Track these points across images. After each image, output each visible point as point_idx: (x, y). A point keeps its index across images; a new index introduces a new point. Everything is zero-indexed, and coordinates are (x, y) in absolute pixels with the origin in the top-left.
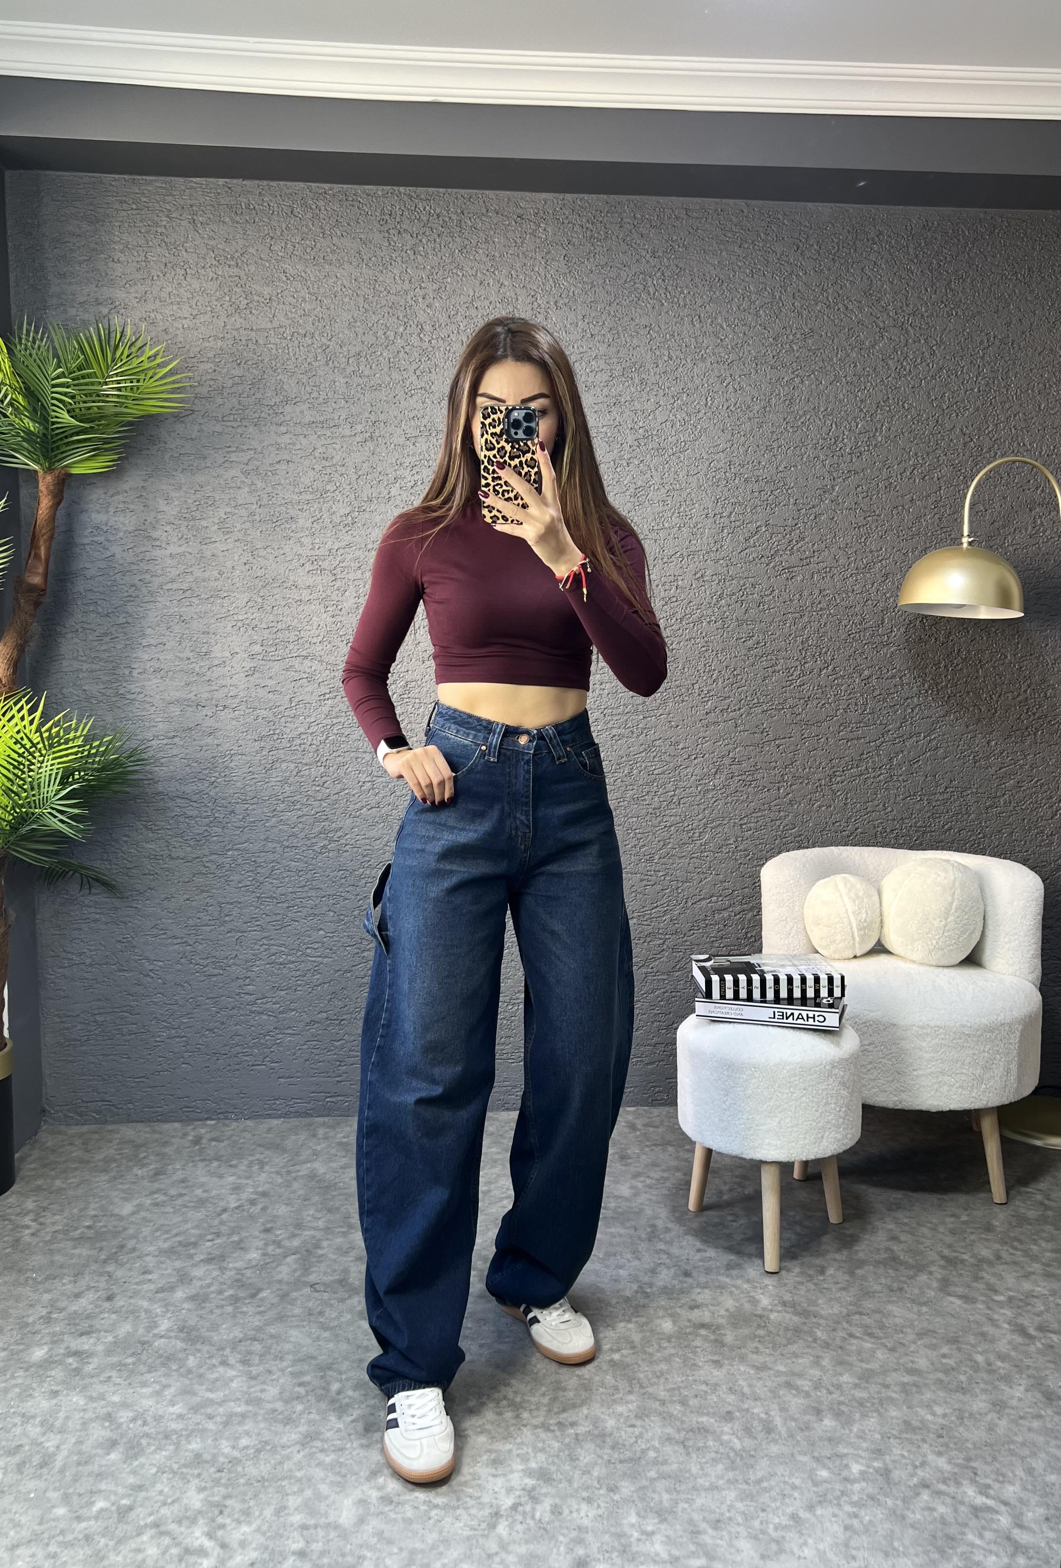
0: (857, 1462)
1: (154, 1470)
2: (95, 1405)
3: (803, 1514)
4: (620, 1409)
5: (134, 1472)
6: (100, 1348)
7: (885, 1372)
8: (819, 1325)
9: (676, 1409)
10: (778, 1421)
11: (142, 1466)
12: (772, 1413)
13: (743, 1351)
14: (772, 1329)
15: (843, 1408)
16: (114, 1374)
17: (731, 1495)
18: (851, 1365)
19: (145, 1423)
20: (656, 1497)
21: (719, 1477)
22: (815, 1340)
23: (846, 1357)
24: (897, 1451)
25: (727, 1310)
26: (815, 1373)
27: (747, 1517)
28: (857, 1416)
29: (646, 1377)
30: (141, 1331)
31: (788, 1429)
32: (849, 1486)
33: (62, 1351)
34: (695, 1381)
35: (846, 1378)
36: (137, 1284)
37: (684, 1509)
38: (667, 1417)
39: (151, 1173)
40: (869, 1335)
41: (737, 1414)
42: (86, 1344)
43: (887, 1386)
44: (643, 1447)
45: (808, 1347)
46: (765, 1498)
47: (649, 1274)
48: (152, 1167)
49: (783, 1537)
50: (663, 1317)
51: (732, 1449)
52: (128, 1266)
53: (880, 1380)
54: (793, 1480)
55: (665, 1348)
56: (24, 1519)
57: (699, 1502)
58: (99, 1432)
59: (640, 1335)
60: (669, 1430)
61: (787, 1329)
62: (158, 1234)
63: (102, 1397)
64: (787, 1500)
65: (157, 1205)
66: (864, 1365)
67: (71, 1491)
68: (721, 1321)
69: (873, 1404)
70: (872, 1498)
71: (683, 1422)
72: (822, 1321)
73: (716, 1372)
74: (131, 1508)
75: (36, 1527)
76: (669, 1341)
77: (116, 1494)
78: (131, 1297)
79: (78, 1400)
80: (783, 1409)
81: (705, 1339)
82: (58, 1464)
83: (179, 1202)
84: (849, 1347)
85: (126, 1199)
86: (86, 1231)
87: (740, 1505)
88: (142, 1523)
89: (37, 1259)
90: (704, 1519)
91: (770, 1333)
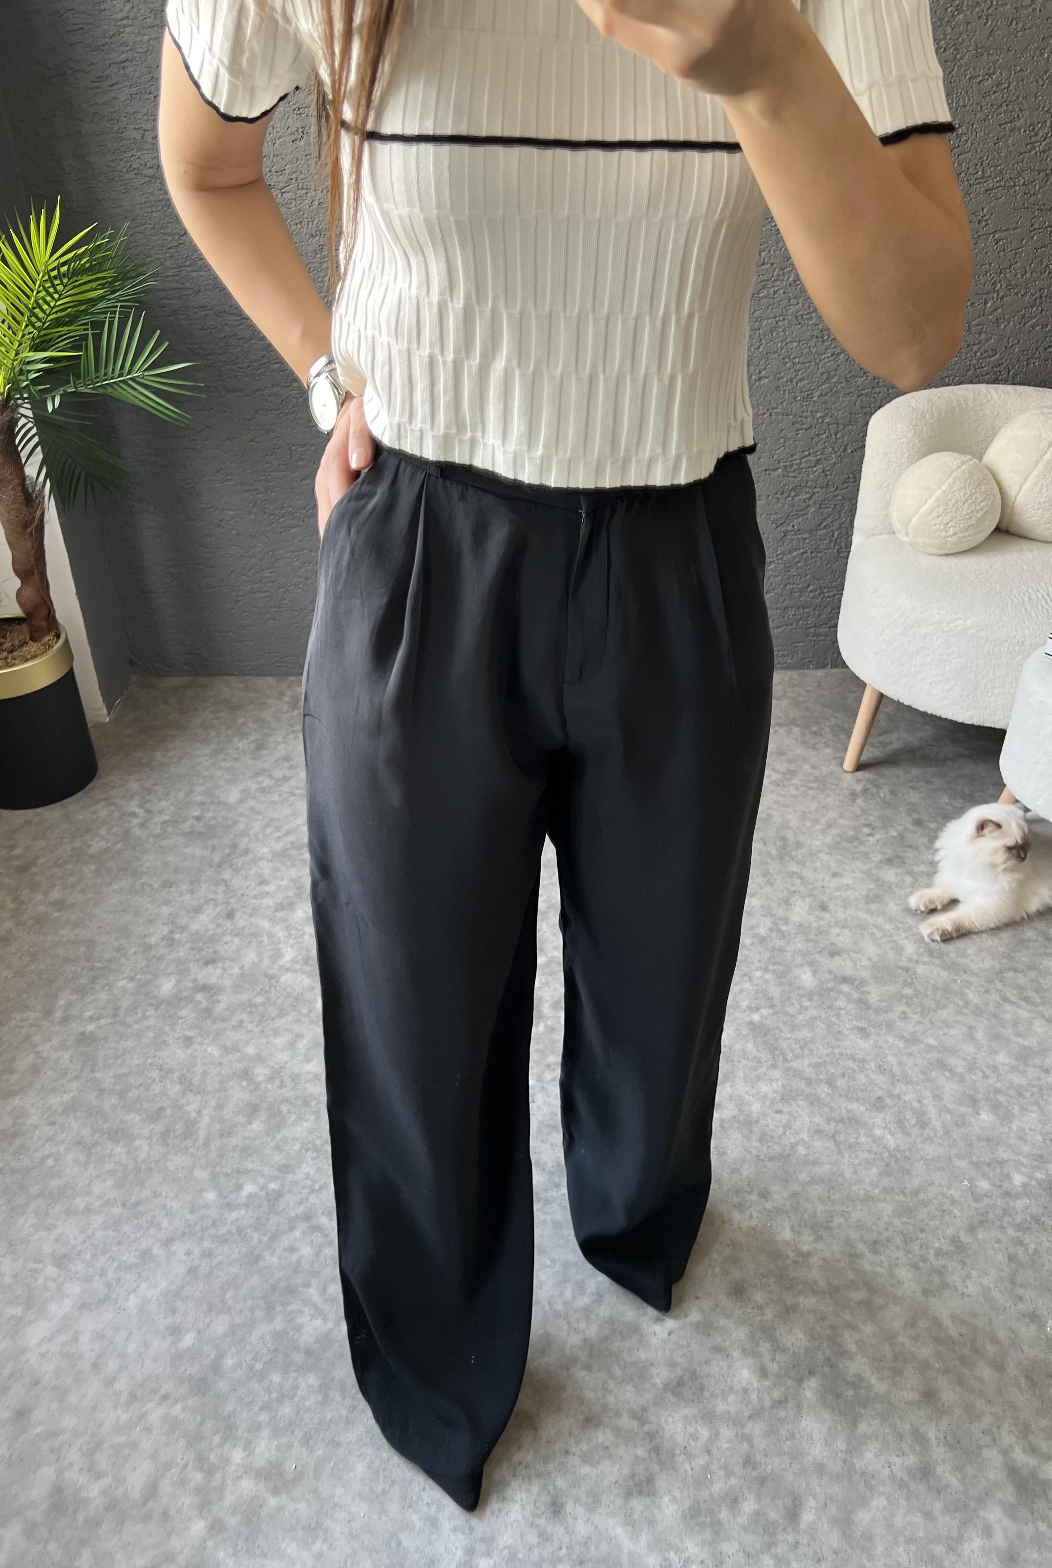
0: (1019, 1172)
1: (297, 1147)
2: (230, 1057)
3: (965, 1238)
4: (765, 1088)
5: (278, 1148)
6: (228, 982)
8: (970, 983)
9: (823, 1091)
10: (931, 1112)
11: (285, 1140)
12: (926, 1101)
13: (890, 1016)
14: (919, 987)
15: (1001, 1098)
16: (245, 1017)
17: (887, 1209)
18: (1007, 1040)
19: (282, 1085)
20: (809, 1206)
21: (874, 1185)
22: (967, 1004)
23: (1000, 1029)
25: (869, 959)
26: (969, 1048)
27: (907, 1240)
28: (1016, 1110)
29: (790, 1045)
30: (266, 961)
31: (944, 1124)
32: (1012, 1204)
33: (190, 985)
34: (841, 1054)
35: (1002, 1058)
36: (256, 897)
37: (840, 1225)
38: (814, 1101)
39: (253, 746)
40: (1026, 999)
41: (888, 1101)
42: (210, 975)
44: (793, 1140)
45: (960, 1013)
47: (784, 907)
48: (252, 738)
49: (945, 1267)
50: (802, 965)
51: (885, 1147)
52: (243, 872)
53: (1038, 1062)
54: (952, 1192)
55: (806, 1009)
56: (174, 1205)
57: (855, 1215)
58: (238, 1094)
59: (779, 989)
60: (818, 1119)
61: (935, 988)
62: (268, 831)
63: (235, 1048)
64: (947, 1218)
65: (263, 790)
66: (1020, 1041)
67: (218, 1169)
68: (865, 974)
69: (1032, 1094)
70: (1036, 1219)
71: (832, 1109)
72: (973, 979)
73: (862, 1044)
74: (279, 1195)
75: (189, 1217)
76: (811, 1000)
77: (262, 1175)
78: (251, 915)
79: (213, 1050)
80: (937, 1097)
81: (848, 996)
82: (202, 1134)
83: (285, 788)
84: (1002, 1016)
85: (232, 782)
86: (195, 823)
87: (897, 1222)
88: (293, 1214)
89: (150, 860)
90: (862, 1238)
91: (917, 993)
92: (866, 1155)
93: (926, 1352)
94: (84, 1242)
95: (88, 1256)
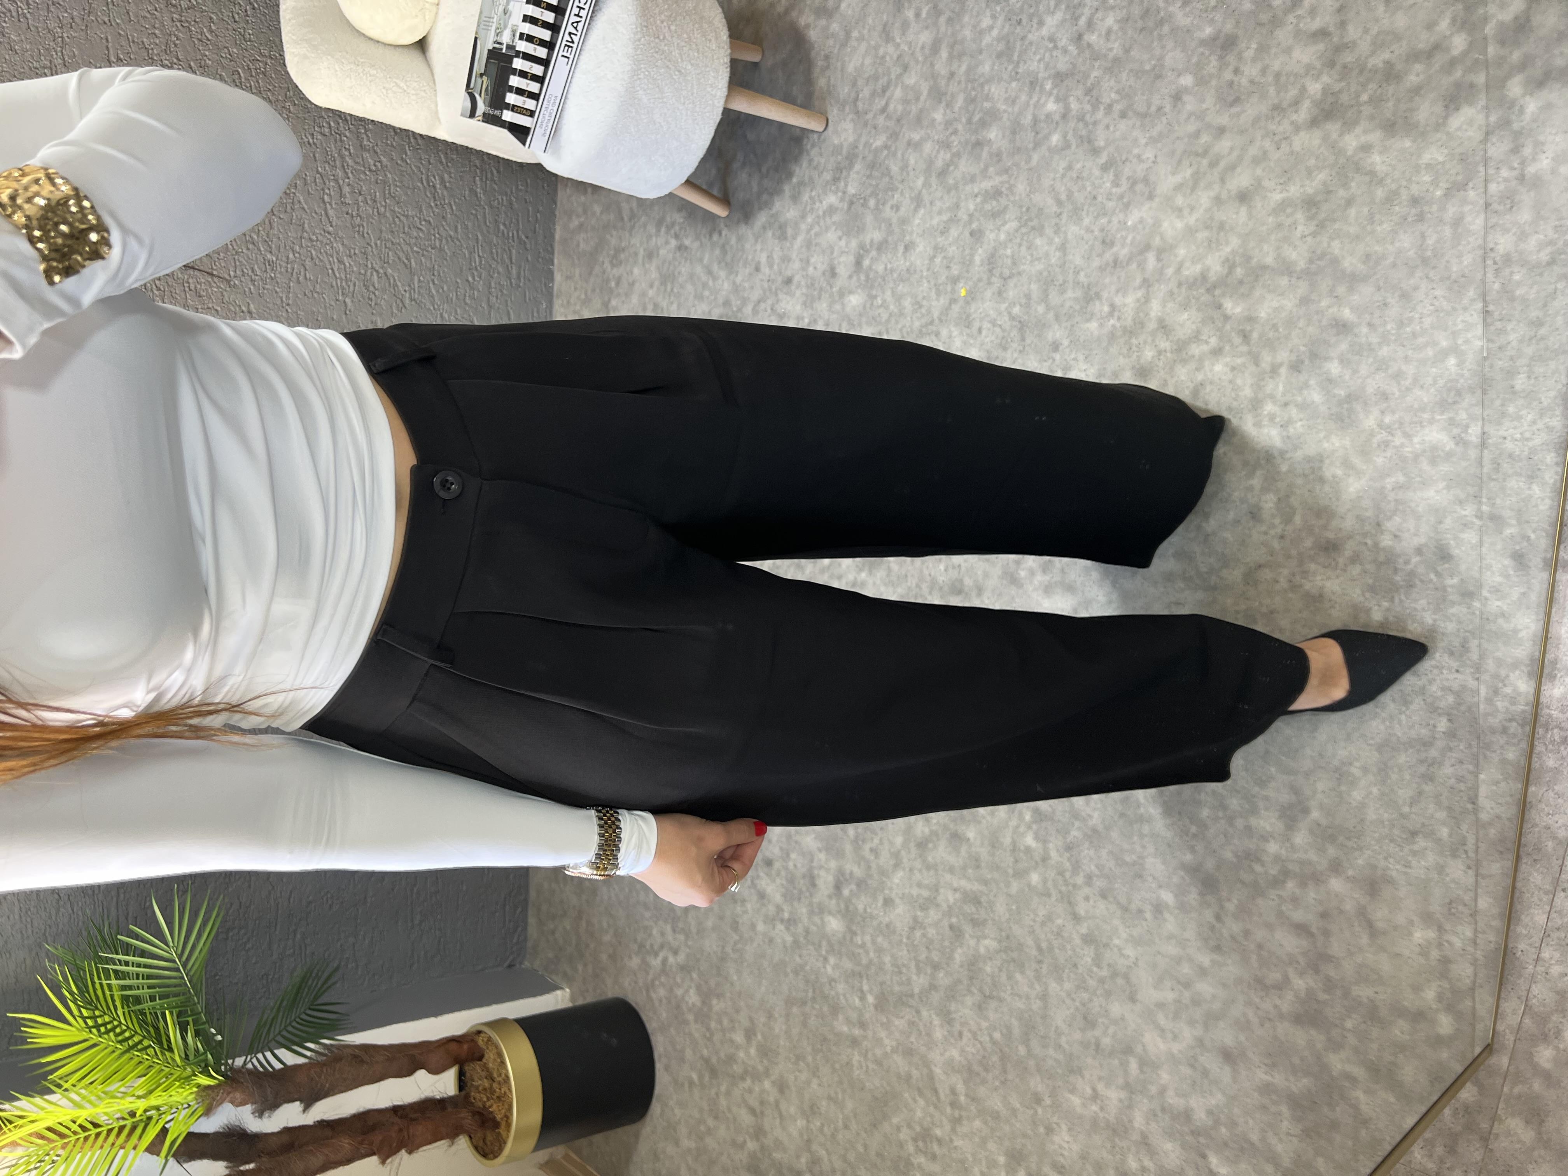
0: (1044, 104)
2: (904, 860)
3: (1103, 158)
7: (934, 77)
8: (867, 142)
9: (963, 287)
10: (987, 185)
12: (976, 190)
13: (894, 221)
14: (869, 192)
15: (976, 118)
17: (1073, 230)
18: (921, 111)
20: (1068, 304)
21: (1050, 242)
22: (886, 147)
23: (911, 116)
24: (1033, 66)
25: (840, 238)
26: (928, 147)
27: (1103, 212)
28: (987, 105)
29: (918, 318)
31: (998, 174)
32: (1074, 113)
33: (834, 901)
34: (928, 269)
35: (938, 116)
37: (1086, 276)
38: (972, 296)
40: (884, 91)
41: (974, 225)
42: (825, 881)
43: (952, 74)
44: (1007, 318)
45: (895, 155)
46: (1079, 197)
49: (1128, 178)
50: (843, 304)
51: (1017, 231)
53: (943, 83)
54: (1060, 169)
55: (884, 301)
57: (1078, 261)
58: (940, 852)
60: (988, 294)
61: (870, 176)
63: (897, 856)
64: (1084, 175)
66: (923, 97)
67: (1010, 871)
68: (854, 243)
69: (974, 89)
70: (1088, 92)
71: (980, 280)
72: (863, 139)
73: (920, 248)
76: (875, 297)
77: (1017, 827)
79: (898, 877)
80: (973, 179)
81: (874, 260)
82: (976, 886)
84: (899, 113)
87: (1086, 221)
89: (709, 944)
90: (1100, 255)
91: (874, 194)
92: (1023, 249)
93: (1204, 198)
94: (1074, 1000)
95: (1085, 996)
